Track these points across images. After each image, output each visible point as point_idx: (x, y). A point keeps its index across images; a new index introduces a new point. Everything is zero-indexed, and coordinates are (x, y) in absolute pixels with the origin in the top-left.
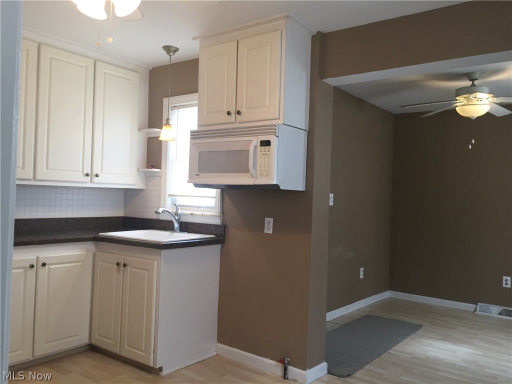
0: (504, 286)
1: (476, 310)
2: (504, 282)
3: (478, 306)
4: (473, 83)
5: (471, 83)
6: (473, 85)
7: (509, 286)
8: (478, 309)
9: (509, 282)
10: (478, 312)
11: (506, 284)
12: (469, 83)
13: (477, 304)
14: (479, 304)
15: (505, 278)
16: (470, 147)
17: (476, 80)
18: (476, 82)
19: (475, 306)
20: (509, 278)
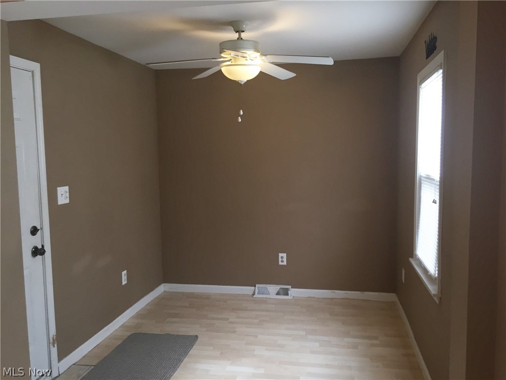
0: (280, 263)
1: (254, 294)
2: (280, 259)
3: (257, 288)
4: (240, 35)
5: (236, 36)
6: (240, 38)
7: (285, 263)
8: (257, 292)
9: (285, 260)
10: (256, 296)
11: (282, 261)
12: (235, 36)
13: (255, 286)
14: (257, 285)
15: (281, 255)
16: (240, 120)
17: (243, 31)
18: (243, 35)
19: (253, 288)
20: (284, 255)
